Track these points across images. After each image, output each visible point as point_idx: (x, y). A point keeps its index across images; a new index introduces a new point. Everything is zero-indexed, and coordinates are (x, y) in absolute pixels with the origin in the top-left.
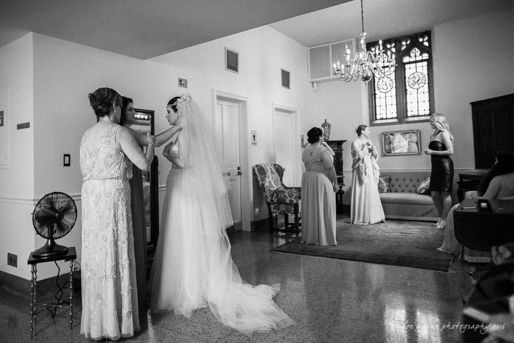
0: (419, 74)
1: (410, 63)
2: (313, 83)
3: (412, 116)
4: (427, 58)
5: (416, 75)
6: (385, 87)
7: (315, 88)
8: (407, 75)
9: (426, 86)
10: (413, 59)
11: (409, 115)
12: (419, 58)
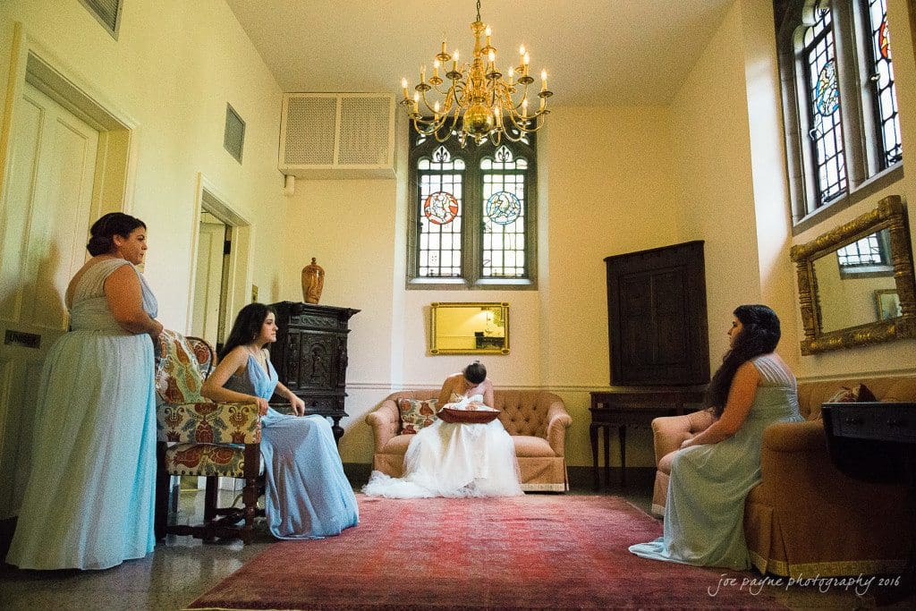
0: (508, 195)
1: (492, 172)
2: (286, 176)
3: (491, 277)
4: (525, 168)
5: (502, 198)
6: (441, 213)
7: (291, 189)
8: (487, 194)
9: (521, 221)
10: (498, 166)
11: (484, 274)
12: (510, 166)
